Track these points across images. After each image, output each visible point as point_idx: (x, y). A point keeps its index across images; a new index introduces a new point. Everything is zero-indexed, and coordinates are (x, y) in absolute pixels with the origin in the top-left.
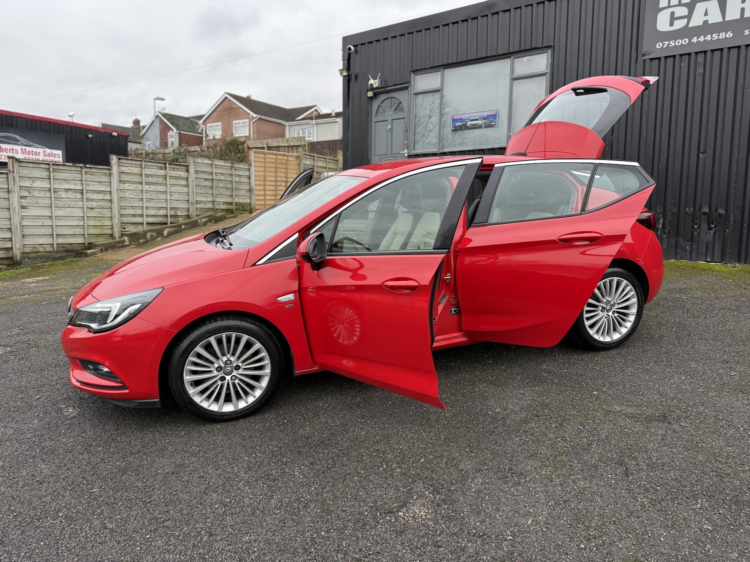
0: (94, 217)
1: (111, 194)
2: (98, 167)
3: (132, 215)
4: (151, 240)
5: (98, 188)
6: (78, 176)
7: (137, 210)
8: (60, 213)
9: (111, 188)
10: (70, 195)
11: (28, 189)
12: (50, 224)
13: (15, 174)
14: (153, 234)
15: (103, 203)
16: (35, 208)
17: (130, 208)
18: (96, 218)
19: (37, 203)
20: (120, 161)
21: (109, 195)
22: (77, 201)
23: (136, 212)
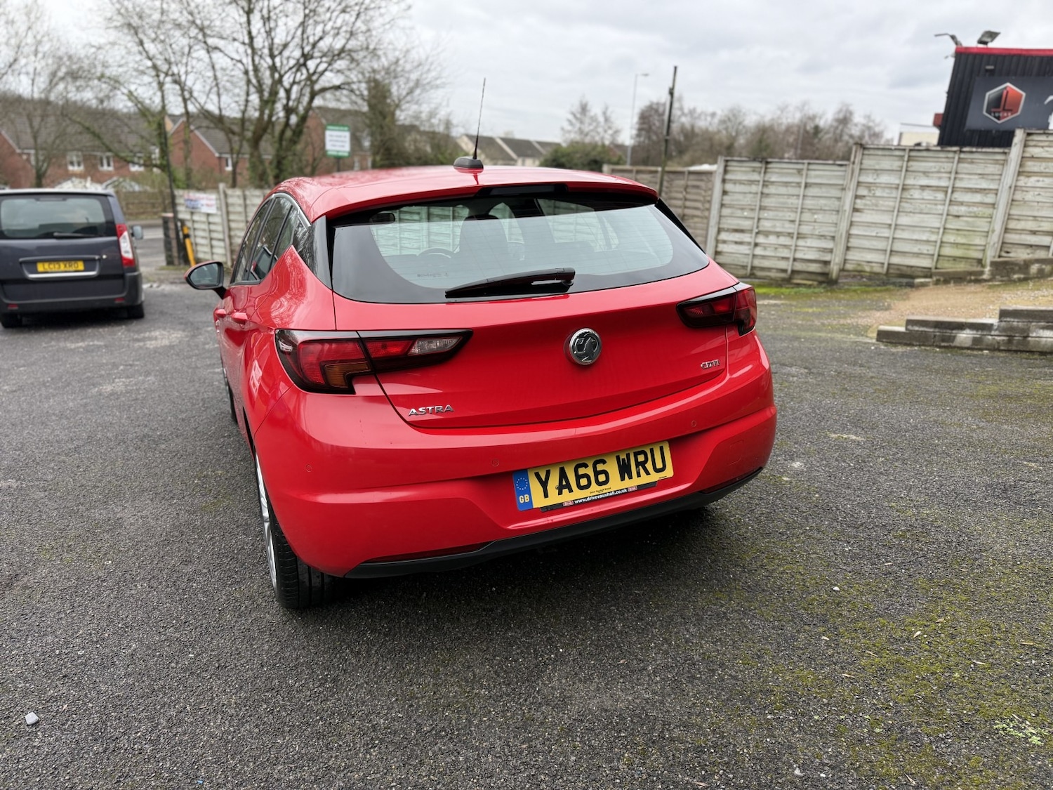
0: (958, 230)
1: (996, 194)
2: (984, 150)
3: (1031, 231)
4: (1037, 278)
5: (977, 184)
6: (948, 166)
7: (1042, 224)
8: (904, 220)
9: (999, 185)
10: (927, 195)
11: (869, 186)
12: (886, 235)
13: (855, 166)
14: (1044, 266)
15: (980, 209)
16: (873, 212)
17: (1031, 218)
18: (960, 232)
19: (876, 205)
20: (1031, 138)
21: (994, 196)
22: (936, 204)
23: (1040, 226)
